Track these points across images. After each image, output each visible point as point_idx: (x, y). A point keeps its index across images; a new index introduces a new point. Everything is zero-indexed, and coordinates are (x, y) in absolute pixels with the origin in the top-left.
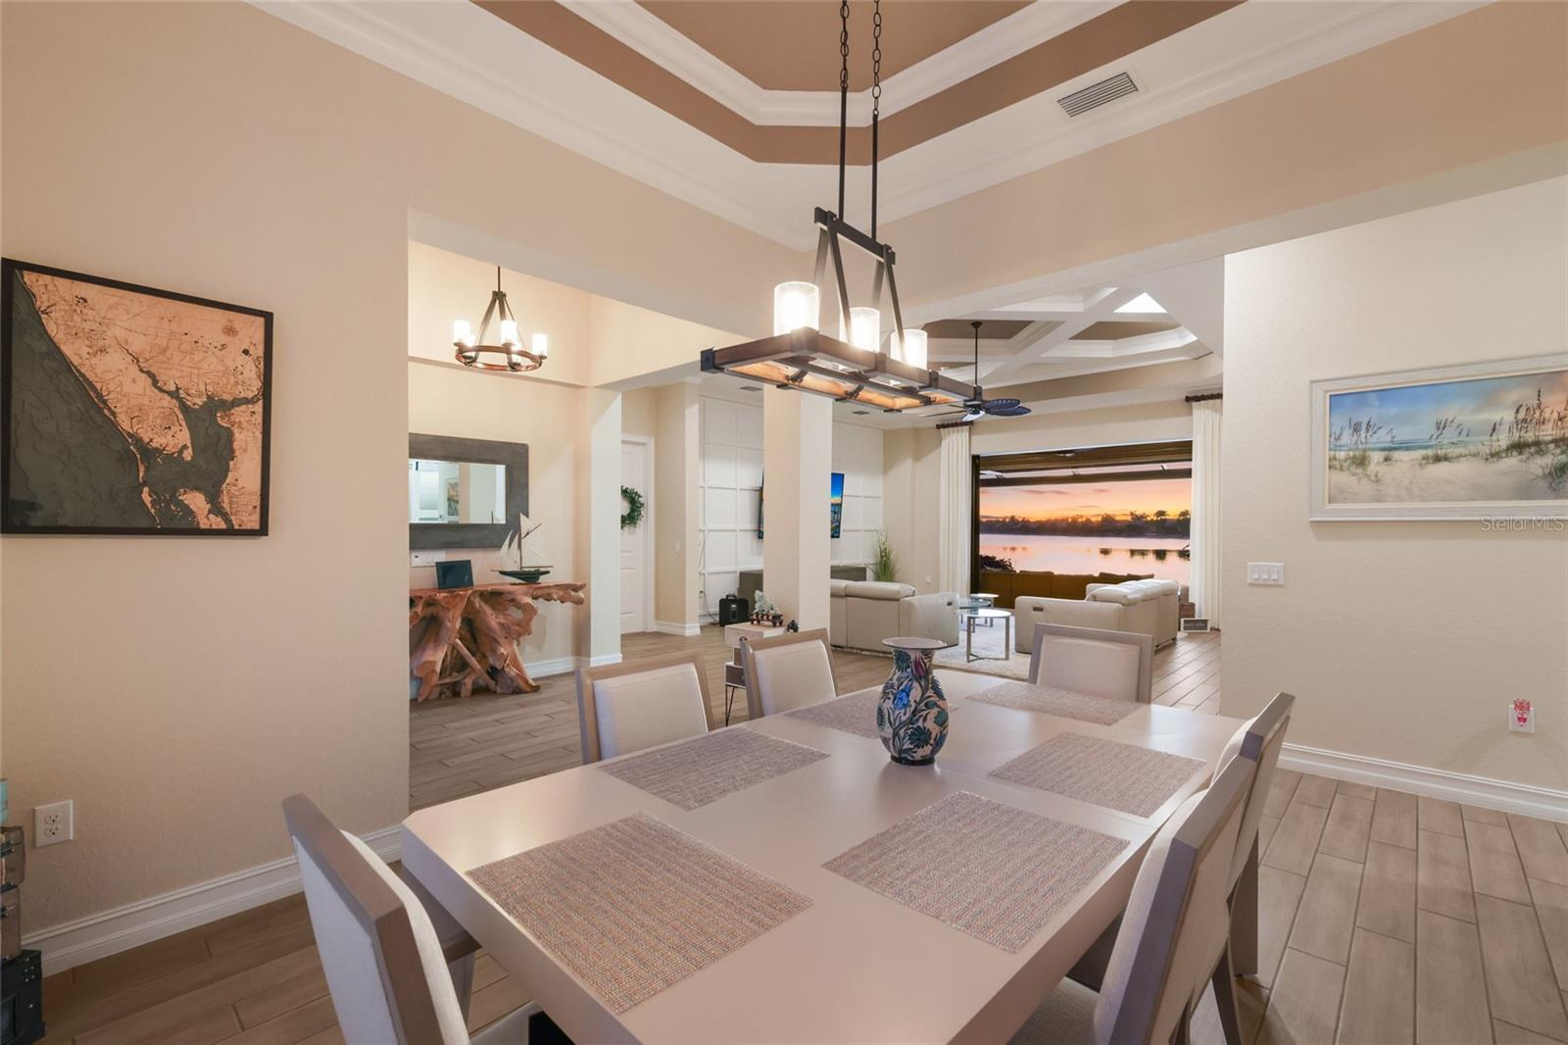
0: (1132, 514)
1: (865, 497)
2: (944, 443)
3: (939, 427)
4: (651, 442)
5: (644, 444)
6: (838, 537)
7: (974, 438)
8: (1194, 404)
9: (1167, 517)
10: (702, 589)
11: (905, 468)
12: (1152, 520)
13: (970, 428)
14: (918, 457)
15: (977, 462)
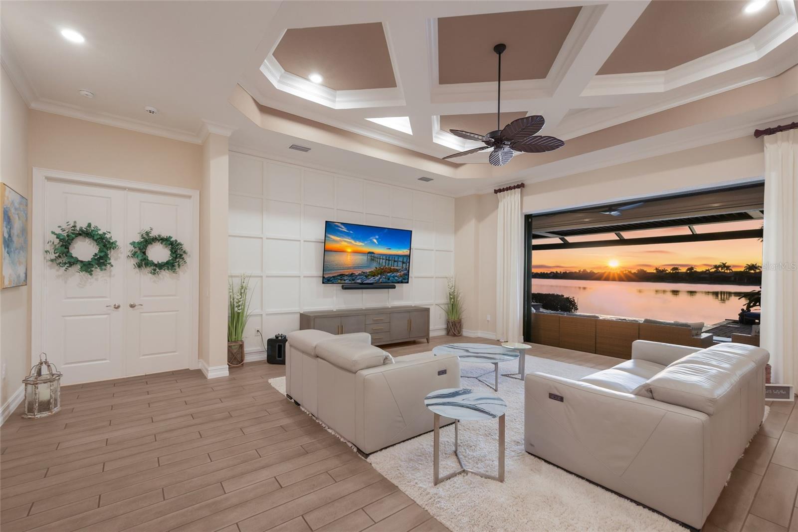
0: (657, 269)
1: (436, 251)
2: (501, 205)
3: (496, 192)
4: (196, 194)
5: (190, 197)
6: (408, 282)
7: (525, 198)
8: (766, 137)
9: (680, 271)
10: (258, 328)
11: (471, 227)
12: (670, 272)
13: (521, 191)
14: (481, 217)
15: (529, 220)
